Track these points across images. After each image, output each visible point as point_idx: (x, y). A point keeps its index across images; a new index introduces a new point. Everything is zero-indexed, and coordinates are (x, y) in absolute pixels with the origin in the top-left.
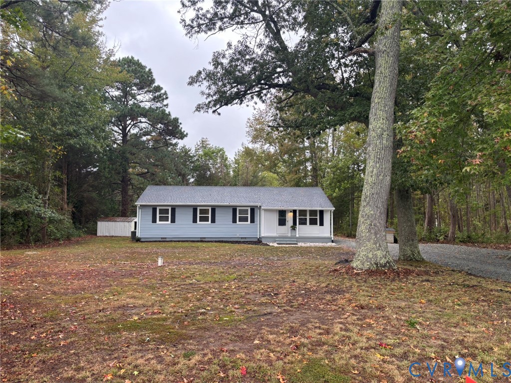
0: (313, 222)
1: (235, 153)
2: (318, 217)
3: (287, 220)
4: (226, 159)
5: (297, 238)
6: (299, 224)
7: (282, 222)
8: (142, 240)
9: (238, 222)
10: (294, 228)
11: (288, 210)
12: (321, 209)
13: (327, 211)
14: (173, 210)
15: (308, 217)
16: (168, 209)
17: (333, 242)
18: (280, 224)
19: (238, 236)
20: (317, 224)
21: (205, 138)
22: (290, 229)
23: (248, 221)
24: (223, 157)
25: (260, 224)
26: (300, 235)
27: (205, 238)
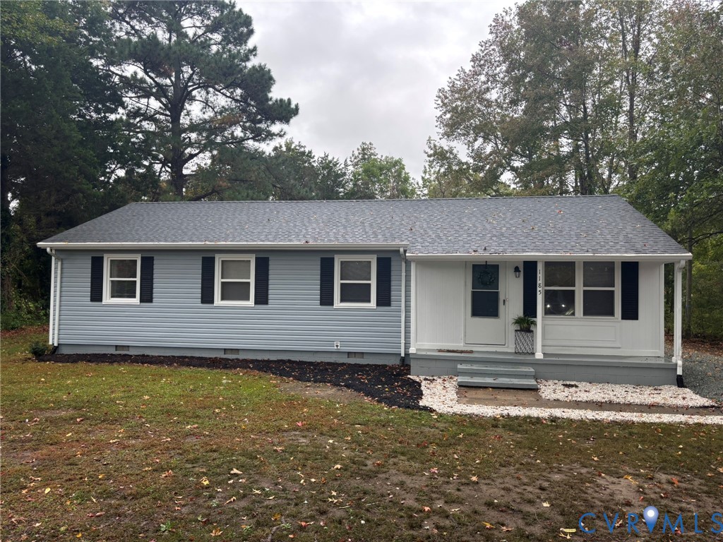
0: (598, 306)
1: (423, 169)
2: (617, 290)
3: (502, 297)
4: (406, 179)
5: (537, 364)
6: (547, 312)
7: (485, 305)
8: (65, 351)
9: (337, 303)
10: (525, 324)
11: (506, 263)
12: (630, 255)
13: (653, 264)
14: (148, 264)
15: (579, 289)
16: (135, 262)
17: (680, 382)
18: (477, 312)
19: (337, 345)
20: (612, 313)
21: (368, 143)
22: (513, 328)
23: (369, 301)
24: (399, 175)
25: (408, 311)
26: (550, 350)
27: (237, 351)
